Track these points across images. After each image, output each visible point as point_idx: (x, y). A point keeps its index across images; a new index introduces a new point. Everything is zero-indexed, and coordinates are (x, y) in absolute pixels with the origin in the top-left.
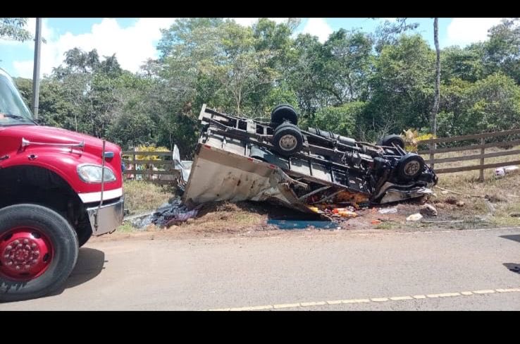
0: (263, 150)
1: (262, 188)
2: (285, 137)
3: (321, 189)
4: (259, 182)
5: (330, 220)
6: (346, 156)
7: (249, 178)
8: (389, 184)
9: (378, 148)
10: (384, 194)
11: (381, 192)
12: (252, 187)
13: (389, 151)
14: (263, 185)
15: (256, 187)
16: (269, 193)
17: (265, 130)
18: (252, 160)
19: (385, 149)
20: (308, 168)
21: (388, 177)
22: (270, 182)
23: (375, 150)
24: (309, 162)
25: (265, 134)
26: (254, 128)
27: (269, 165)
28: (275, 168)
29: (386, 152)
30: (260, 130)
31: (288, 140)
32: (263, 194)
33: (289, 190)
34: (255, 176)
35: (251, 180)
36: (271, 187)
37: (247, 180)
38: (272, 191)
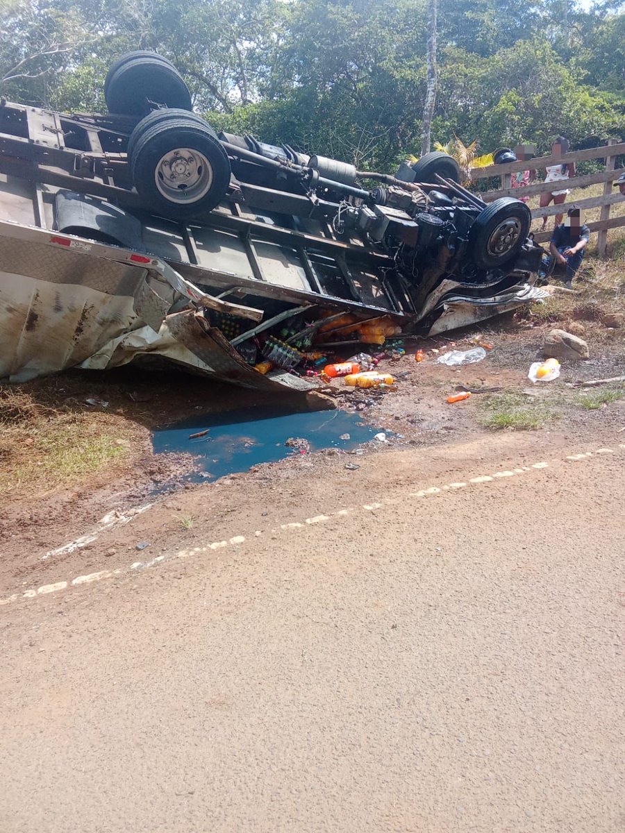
0: (97, 203)
1: (113, 329)
2: (168, 156)
3: (284, 315)
4: (104, 312)
5: (332, 407)
6: (345, 215)
7: (65, 303)
8: (449, 284)
9: (410, 190)
10: (437, 313)
11: (428, 307)
12: (79, 330)
13: (440, 195)
14: (114, 321)
15: (92, 328)
16: (136, 344)
17: (93, 138)
18: (67, 242)
19: (427, 190)
20: (244, 256)
21: (448, 267)
22: (137, 310)
23: (406, 193)
24: (243, 237)
25: (97, 151)
26: (55, 132)
27: (126, 253)
28: (149, 265)
29: (433, 197)
30: (76, 136)
31: (180, 168)
32: (120, 347)
33: (210, 333)
34: (85, 295)
35: (72, 310)
36: (141, 325)
37: (58, 309)
38: (148, 336)
